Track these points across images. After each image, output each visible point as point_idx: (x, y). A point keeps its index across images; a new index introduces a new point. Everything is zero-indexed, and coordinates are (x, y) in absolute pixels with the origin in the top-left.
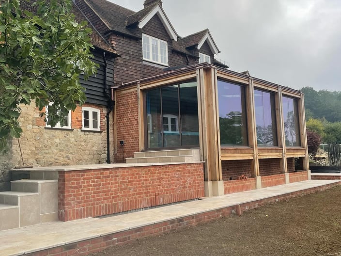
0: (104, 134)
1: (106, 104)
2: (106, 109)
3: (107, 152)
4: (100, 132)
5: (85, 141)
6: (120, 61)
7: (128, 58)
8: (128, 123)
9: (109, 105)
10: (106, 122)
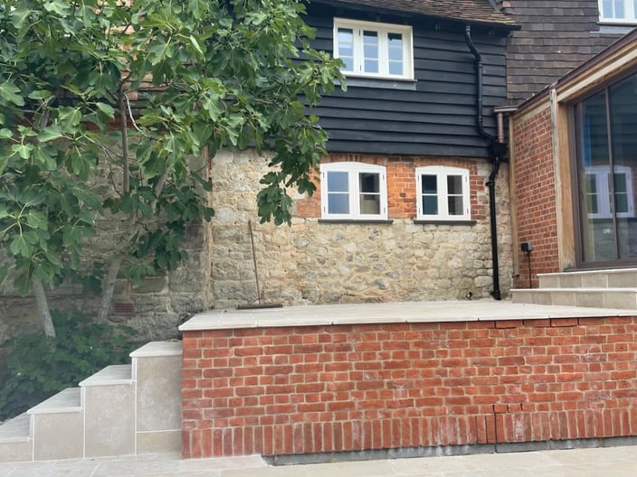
0: (482, 227)
1: (483, 153)
2: (486, 166)
3: (491, 271)
4: (471, 224)
5: (426, 246)
6: (522, 39)
8: (535, 198)
9: (496, 155)
10: (488, 198)
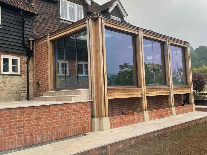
0: (24, 77)
1: (25, 53)
2: (26, 57)
3: (26, 91)
4: (20, 75)
5: (4, 83)
6: (38, 18)
7: (47, 17)
8: (42, 68)
9: (29, 54)
10: (26, 67)
